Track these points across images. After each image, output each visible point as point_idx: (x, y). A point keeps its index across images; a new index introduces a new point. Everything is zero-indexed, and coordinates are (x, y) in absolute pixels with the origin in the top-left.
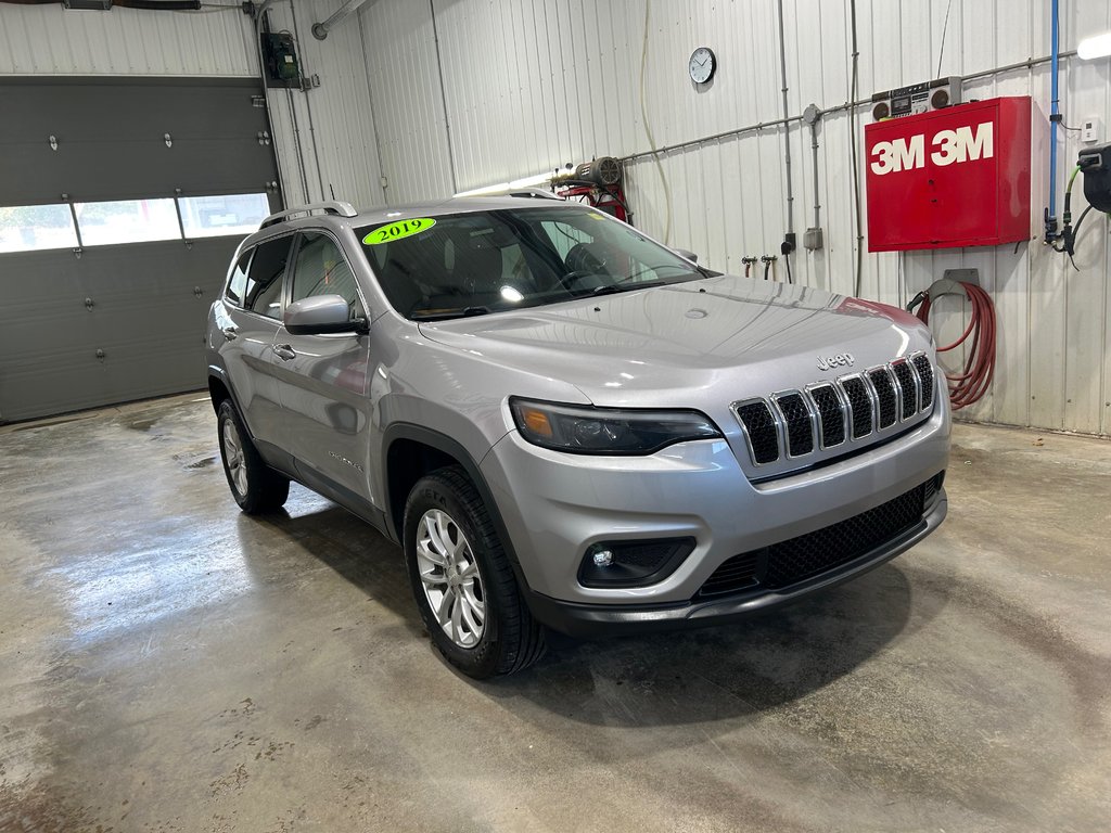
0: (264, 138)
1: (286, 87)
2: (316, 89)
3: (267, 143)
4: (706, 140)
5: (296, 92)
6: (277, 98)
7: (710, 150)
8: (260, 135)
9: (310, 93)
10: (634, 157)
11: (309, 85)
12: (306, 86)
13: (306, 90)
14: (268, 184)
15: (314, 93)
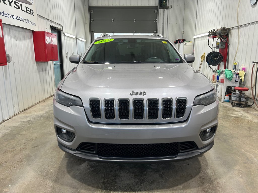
0: (156, 21)
1: (163, 8)
2: (171, 9)
3: (156, 22)
4: (251, 23)
5: (165, 9)
6: (161, 11)
7: (252, 26)
8: (155, 20)
9: (169, 10)
10: (233, 28)
11: (169, 8)
12: (168, 8)
13: (168, 9)
14: (154, 31)
15: (170, 10)
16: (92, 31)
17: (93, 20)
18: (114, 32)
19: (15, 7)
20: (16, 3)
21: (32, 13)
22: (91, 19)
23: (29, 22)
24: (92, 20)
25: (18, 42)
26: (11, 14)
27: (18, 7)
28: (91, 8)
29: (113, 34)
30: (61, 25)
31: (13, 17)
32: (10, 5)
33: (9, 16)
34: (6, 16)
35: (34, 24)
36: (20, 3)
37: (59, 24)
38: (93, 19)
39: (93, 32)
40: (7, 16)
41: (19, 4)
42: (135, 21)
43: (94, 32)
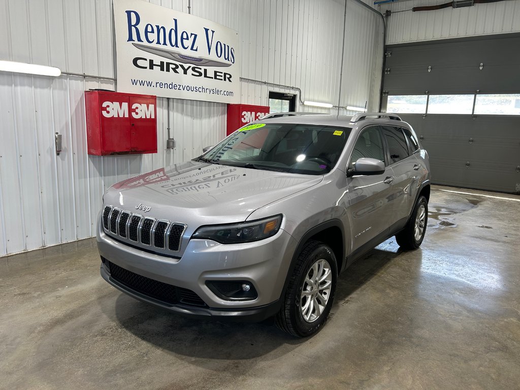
16: (384, 91)
17: (390, 71)
18: (428, 93)
19: (192, 74)
20: (196, 69)
21: (227, 77)
22: (386, 69)
23: (218, 92)
24: (387, 71)
25: (197, 122)
26: (185, 84)
27: (198, 74)
28: (387, 48)
29: (427, 96)
30: (297, 88)
31: (189, 88)
32: (185, 73)
33: (181, 88)
34: (175, 88)
35: (230, 93)
36: (203, 68)
37: (293, 88)
38: (389, 69)
39: (385, 93)
40: (178, 88)
41: (201, 69)
42: (481, 68)
43: (388, 94)
